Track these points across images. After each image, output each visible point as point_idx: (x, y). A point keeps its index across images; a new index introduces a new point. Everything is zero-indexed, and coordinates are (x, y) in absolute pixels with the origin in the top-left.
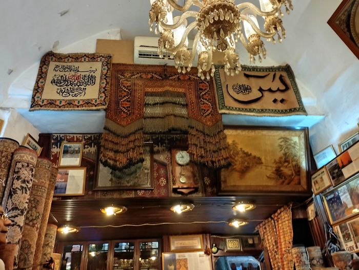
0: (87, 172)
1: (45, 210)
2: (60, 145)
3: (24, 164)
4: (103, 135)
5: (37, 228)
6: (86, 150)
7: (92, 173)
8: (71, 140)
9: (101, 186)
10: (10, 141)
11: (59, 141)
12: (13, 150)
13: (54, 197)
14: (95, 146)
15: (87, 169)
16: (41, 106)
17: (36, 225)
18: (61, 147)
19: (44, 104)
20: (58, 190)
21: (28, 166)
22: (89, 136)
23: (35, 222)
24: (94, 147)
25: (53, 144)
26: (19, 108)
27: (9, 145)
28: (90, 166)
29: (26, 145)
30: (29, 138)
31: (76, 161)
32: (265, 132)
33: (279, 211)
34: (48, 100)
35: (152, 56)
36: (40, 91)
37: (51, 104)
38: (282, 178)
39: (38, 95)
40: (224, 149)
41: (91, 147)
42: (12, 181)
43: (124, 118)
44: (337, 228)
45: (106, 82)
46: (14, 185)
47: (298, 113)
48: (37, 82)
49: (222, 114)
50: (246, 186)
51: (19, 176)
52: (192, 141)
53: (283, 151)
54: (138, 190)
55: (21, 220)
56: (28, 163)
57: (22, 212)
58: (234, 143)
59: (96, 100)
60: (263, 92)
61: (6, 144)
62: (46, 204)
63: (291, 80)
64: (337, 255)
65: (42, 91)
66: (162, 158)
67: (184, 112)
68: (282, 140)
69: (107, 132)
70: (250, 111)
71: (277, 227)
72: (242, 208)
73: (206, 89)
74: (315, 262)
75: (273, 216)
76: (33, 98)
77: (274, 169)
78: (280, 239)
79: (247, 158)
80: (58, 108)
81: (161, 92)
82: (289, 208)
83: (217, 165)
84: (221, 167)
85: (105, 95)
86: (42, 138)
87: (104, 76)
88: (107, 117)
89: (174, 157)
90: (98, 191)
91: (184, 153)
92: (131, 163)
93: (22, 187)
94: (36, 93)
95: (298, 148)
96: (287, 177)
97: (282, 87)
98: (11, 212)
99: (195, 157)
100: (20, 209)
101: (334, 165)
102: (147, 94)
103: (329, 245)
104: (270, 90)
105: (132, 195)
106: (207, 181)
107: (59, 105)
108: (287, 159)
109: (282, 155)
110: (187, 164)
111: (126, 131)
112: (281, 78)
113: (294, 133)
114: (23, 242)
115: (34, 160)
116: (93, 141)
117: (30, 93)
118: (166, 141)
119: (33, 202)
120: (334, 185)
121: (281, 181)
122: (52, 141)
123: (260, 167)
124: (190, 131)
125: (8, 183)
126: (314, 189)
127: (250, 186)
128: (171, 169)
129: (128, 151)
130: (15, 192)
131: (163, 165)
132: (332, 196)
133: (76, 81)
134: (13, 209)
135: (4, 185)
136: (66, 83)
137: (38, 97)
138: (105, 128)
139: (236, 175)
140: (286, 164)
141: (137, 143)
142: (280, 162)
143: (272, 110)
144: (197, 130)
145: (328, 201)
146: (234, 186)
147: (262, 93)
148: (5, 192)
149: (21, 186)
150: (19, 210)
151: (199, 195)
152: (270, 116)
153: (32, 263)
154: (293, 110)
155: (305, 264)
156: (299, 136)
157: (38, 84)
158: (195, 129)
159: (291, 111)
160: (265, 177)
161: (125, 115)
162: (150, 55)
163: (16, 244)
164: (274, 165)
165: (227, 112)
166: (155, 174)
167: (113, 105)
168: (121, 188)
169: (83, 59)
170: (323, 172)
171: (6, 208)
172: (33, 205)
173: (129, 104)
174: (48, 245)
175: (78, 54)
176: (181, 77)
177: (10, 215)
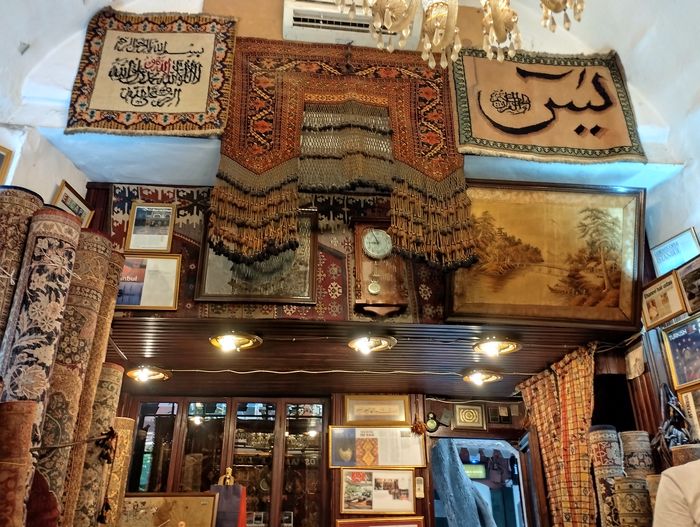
0: (184, 263)
1: (98, 334)
2: (129, 208)
3: (53, 241)
4: (215, 190)
5: (81, 371)
7: (192, 266)
8: (151, 199)
9: (209, 293)
10: (24, 194)
11: (127, 200)
12: (30, 213)
13: (116, 310)
14: (201, 213)
15: (183, 258)
16: (89, 124)
17: (79, 365)
18: (131, 212)
19: (93, 120)
20: (126, 298)
21: (61, 246)
22: (188, 191)
23: (77, 358)
24: (198, 214)
25: (115, 204)
26: (43, 127)
27: (22, 202)
28: (190, 253)
29: (60, 204)
30: (66, 190)
31: (162, 241)
32: (553, 197)
33: (567, 358)
34: (102, 112)
35: (321, 24)
36: (86, 92)
37: (110, 119)
38: (580, 293)
39: (82, 100)
40: (465, 228)
41: (192, 214)
42: (28, 274)
43: (259, 155)
44: (686, 397)
45: (223, 77)
46: (32, 284)
47: (629, 157)
48: (80, 73)
49: (463, 154)
50: (505, 306)
51: (43, 267)
52: (397, 208)
53: (588, 238)
54: (285, 304)
55: (48, 354)
56: (60, 241)
57: (50, 338)
58: (486, 218)
59: (201, 116)
60: (556, 110)
61: (16, 200)
62: (100, 323)
63: (618, 85)
64: (682, 451)
65: (90, 93)
66: (335, 242)
67: (384, 147)
68: (588, 213)
69: (224, 183)
70: (526, 149)
71: (560, 389)
72: (492, 349)
73: (433, 100)
74: (635, 461)
75: (553, 367)
76: (72, 106)
77: (566, 274)
78: (565, 411)
79: (511, 249)
80: (124, 130)
81: (338, 103)
82: (589, 354)
83: (448, 261)
84: (456, 267)
85: (221, 106)
86: (93, 191)
87: (219, 65)
88: (223, 152)
89: (360, 242)
90: (206, 302)
91: (382, 235)
92: (270, 250)
93: (50, 289)
94: (79, 96)
95: (620, 231)
96: (591, 291)
97: (599, 101)
98: (27, 337)
99: (404, 242)
100: (46, 333)
101: (694, 269)
102: (307, 107)
103: (666, 430)
104: (571, 107)
105: (273, 314)
106: (426, 292)
107: (125, 122)
108: (595, 254)
109: (586, 245)
110: (386, 258)
111: (262, 183)
112: (596, 81)
113: (613, 200)
114: (52, 398)
115: (74, 235)
116: (195, 203)
117: (66, 95)
118: (345, 209)
119: (72, 319)
120: (690, 311)
121: (578, 297)
122: (114, 199)
123: (536, 268)
124: (396, 187)
125: (21, 278)
126: (647, 317)
127: (514, 307)
128: (352, 266)
129: (265, 224)
130: (35, 298)
131: (338, 257)
132: (683, 332)
133: (161, 73)
134: (30, 332)
135: (13, 282)
136: (141, 76)
137: (81, 105)
138: (219, 176)
139: (485, 283)
140: (592, 264)
141: (284, 210)
142: (580, 260)
143: (573, 149)
144: (410, 187)
145: (673, 343)
146: (481, 305)
147: (553, 113)
148: (16, 297)
149: (47, 287)
150: (43, 334)
151: (406, 320)
152: (566, 162)
153: (71, 438)
154: (617, 150)
155: (615, 464)
156: (625, 207)
157: (82, 76)
158: (406, 185)
159: (613, 152)
160: (546, 289)
161: (261, 150)
162: (318, 21)
163: (37, 401)
164: (567, 266)
165: (475, 150)
166: (320, 275)
167: (236, 127)
168: (252, 299)
169: (175, 25)
170: (670, 283)
171: (17, 328)
172: (73, 326)
173: (269, 127)
174: (105, 402)
175: (164, 13)
176: (382, 73)
177: (24, 344)
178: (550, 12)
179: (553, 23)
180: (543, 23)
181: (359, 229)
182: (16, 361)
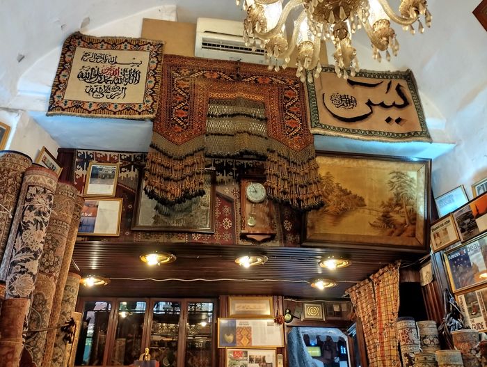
0: (124, 204)
1: (66, 253)
2: (87, 166)
3: (39, 189)
4: (148, 156)
5: (55, 278)
6: (123, 175)
7: (130, 206)
8: (102, 160)
9: (142, 225)
10: (20, 156)
11: (86, 160)
12: (23, 169)
13: (78, 236)
14: (136, 170)
15: (124, 201)
16: (63, 110)
17: (54, 274)
18: (88, 169)
19: (67, 107)
20: (84, 228)
21: (45, 192)
22: (128, 155)
23: (53, 269)
24: (134, 171)
25: (77, 163)
26: (32, 111)
27: (18, 161)
28: (128, 197)
29: (41, 163)
30: (45, 154)
31: (110, 189)
32: (371, 163)
33: (381, 271)
34: (73, 102)
35: (220, 48)
36: (62, 88)
37: (78, 107)
38: (390, 227)
39: (59, 93)
40: (315, 183)
41: (130, 170)
42: (22, 211)
43: (179, 132)
44: (461, 298)
45: (155, 80)
46: (24, 218)
47: (420, 139)
48: (58, 75)
49: (314, 134)
50: (342, 236)
51: (32, 206)
52: (270, 169)
53: (394, 191)
54: (193, 233)
55: (34, 266)
56: (44, 188)
57: (36, 255)
58: (328, 177)
59: (140, 106)
60: (373, 107)
61: (14, 160)
62: (68, 245)
63: (412, 92)
64: (459, 334)
65: (65, 89)
66: (227, 191)
67: (261, 128)
68: (395, 174)
69: (155, 150)
70: (354, 132)
71: (376, 292)
72: (332, 264)
73: (293, 99)
74: (427, 341)
75: (371, 277)
76: (52, 97)
77: (381, 214)
78: (380, 308)
79: (344, 198)
80: (87, 114)
81: (231, 99)
82: (396, 268)
83: (305, 205)
84: (310, 209)
85: (153, 99)
86: (62, 154)
87: (153, 72)
88: (154, 130)
89: (245, 191)
90: (139, 231)
91: (259, 187)
92: (187, 196)
93: (37, 221)
94: (57, 90)
95: (415, 187)
96: (397, 225)
97: (400, 102)
98: (21, 254)
99: (275, 192)
100: (34, 251)
101: (464, 212)
102: (211, 101)
103: (448, 320)
104: (382, 105)
105: (185, 240)
106: (288, 226)
107: (88, 108)
108: (399, 201)
109: (393, 196)
110: (261, 202)
111: (181, 151)
112: (398, 89)
113: (411, 166)
114: (35, 296)
115: (54, 184)
116: (132, 163)
117: (48, 90)
118: (234, 169)
119: (50, 242)
120: (462, 240)
121: (389, 230)
122: (77, 160)
123: (361, 211)
124: (270, 155)
125: (17, 213)
126: (434, 244)
127: (347, 236)
128: (239, 207)
129: (183, 179)
130: (27, 228)
131: (229, 201)
132: (457, 254)
133: (113, 77)
134: (23, 251)
135: (11, 217)
136: (99, 78)
137: (58, 97)
138: (152, 146)
139: (328, 220)
140: (397, 208)
141: (196, 169)
142: (390, 206)
143: (384, 133)
144: (279, 155)
145: (452, 261)
146: (326, 234)
147: (371, 108)
148: (13, 227)
149: (35, 220)
150: (31, 252)
151: (275, 244)
152: (380, 141)
153: (47, 325)
154: (413, 134)
155: (414, 344)
156: (418, 171)
157: (59, 77)
158: (276, 154)
159: (411, 135)
160: (369, 224)
161: (180, 129)
162: (218, 46)
163: (27, 298)
164: (382, 209)
165: (321, 131)
166: (217, 213)
167: (164, 114)
168: (171, 229)
169: (123, 45)
170: (449, 221)
171: (14, 248)
172: (51, 247)
173: (185, 114)
174: (68, 300)
175: (116, 37)
176: (260, 80)
177: (19, 259)
178: (378, 50)
179: (380, 57)
180: (373, 56)
181: (244, 182)
182: (13, 271)
